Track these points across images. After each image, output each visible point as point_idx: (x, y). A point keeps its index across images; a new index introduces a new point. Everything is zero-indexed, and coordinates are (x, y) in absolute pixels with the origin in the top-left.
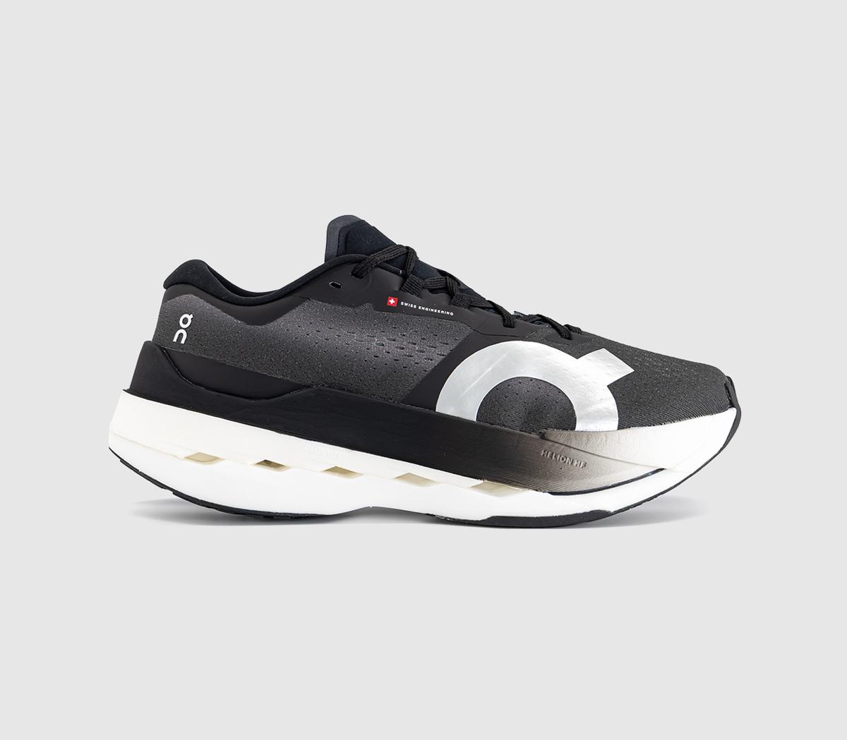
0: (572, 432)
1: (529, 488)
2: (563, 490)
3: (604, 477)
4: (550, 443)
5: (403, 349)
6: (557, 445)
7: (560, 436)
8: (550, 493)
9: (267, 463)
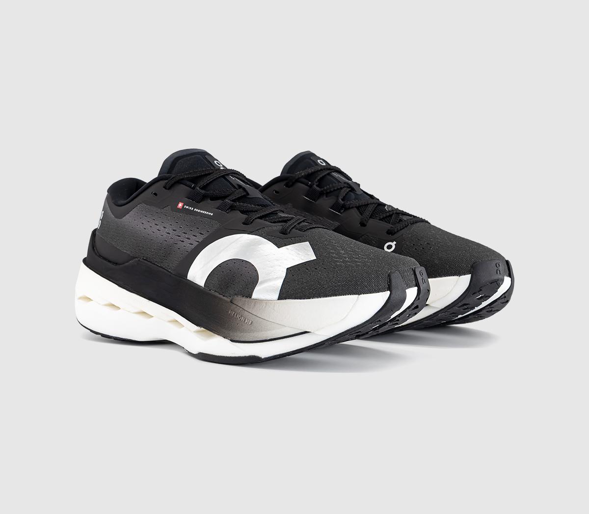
0: (248, 299)
1: (221, 336)
2: (237, 339)
3: (263, 332)
4: (235, 306)
5: (180, 236)
6: (238, 307)
7: (240, 301)
8: (231, 340)
9: (113, 306)
